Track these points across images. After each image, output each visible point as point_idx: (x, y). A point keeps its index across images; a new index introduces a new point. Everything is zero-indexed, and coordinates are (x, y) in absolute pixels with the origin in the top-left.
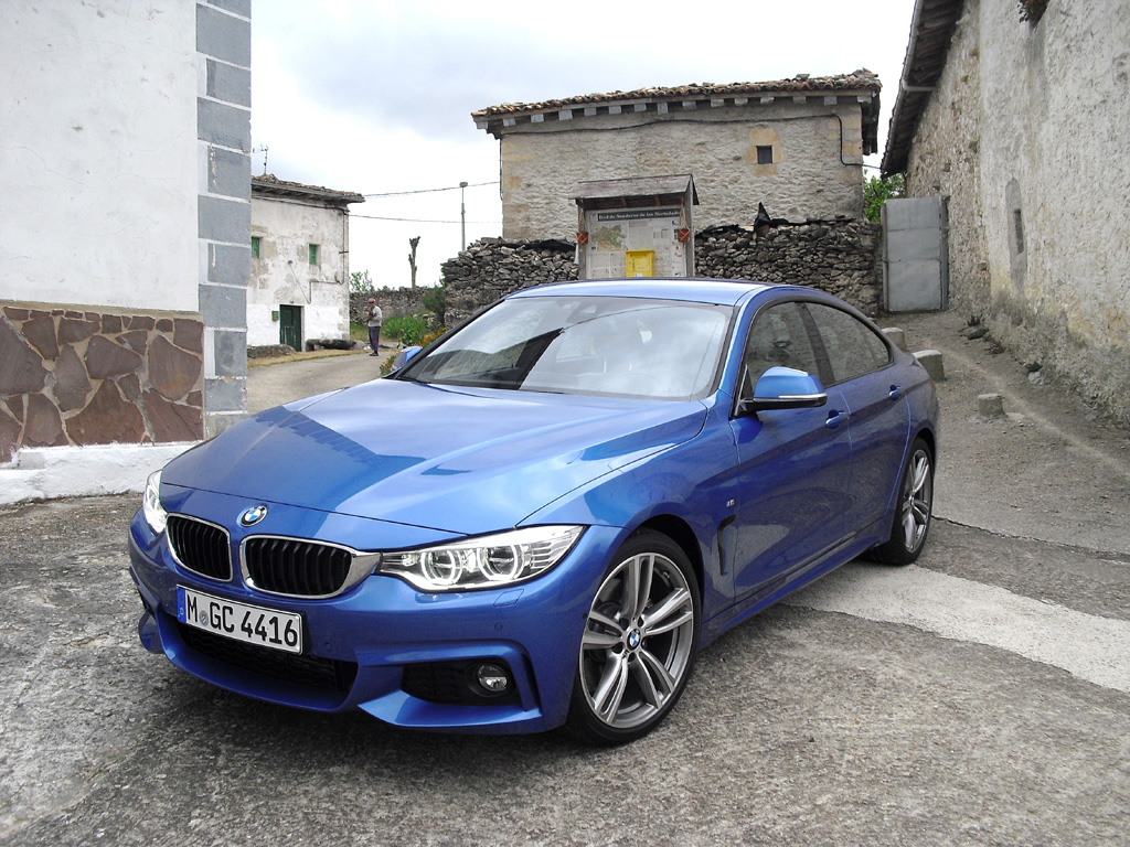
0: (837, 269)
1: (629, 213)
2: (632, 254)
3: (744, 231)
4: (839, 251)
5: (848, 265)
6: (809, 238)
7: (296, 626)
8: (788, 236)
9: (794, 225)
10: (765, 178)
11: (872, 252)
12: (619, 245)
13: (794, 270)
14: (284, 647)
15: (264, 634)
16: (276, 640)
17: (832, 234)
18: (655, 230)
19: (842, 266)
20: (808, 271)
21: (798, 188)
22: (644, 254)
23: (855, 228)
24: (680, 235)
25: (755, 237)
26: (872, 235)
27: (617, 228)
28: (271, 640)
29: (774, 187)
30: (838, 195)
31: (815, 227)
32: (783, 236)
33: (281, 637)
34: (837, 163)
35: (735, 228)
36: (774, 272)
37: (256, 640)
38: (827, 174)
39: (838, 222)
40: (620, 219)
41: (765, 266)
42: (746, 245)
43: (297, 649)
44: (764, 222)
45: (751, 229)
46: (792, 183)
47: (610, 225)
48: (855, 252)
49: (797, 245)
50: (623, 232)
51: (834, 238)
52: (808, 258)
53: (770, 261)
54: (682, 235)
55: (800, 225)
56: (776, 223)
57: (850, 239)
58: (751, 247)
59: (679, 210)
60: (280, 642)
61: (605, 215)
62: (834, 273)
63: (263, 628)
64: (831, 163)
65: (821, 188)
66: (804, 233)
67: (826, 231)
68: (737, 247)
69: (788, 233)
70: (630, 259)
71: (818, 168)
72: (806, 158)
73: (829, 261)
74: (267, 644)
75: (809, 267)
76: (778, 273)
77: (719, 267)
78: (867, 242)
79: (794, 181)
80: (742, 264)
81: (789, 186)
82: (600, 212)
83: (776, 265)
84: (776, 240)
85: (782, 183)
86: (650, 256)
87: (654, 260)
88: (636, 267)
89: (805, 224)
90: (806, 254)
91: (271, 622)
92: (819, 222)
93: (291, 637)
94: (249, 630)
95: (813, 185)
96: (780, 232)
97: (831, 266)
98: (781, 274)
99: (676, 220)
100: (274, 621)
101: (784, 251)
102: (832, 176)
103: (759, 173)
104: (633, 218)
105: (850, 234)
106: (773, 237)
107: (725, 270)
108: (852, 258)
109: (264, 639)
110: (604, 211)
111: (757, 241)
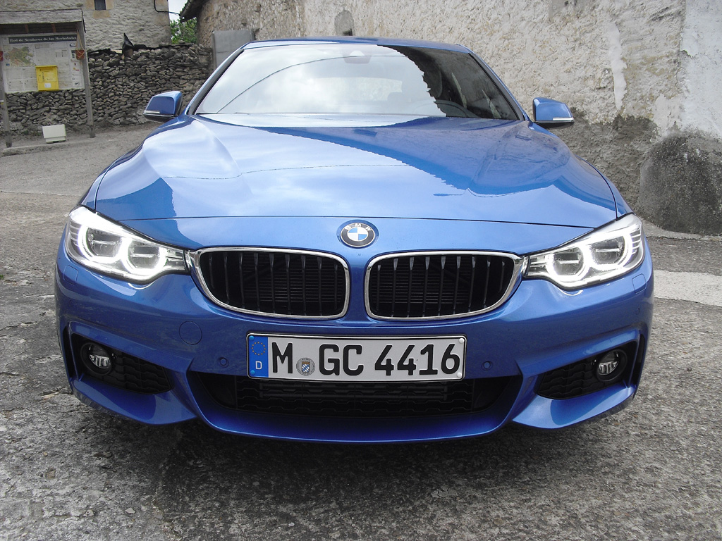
0: (183, 79)
1: (35, 38)
2: (41, 69)
3: (115, 53)
4: (184, 67)
5: (191, 77)
6: (162, 58)
7: (458, 351)
8: (147, 57)
9: (151, 49)
10: (101, 20)
11: (207, 67)
12: (28, 62)
13: (153, 80)
14: (441, 376)
15: (411, 368)
16: (430, 371)
17: (179, 55)
18: (57, 51)
19: (187, 77)
20: (164, 81)
21: (126, 28)
22: (51, 68)
23: (194, 51)
24: (78, 54)
25: (123, 57)
26: (206, 55)
27: (26, 49)
28: (422, 373)
29: (108, 27)
30: (154, 33)
31: (166, 50)
32: (144, 57)
33: (437, 365)
34: (152, 10)
35: (108, 51)
36: (139, 82)
37: (399, 376)
38: (146, 18)
39: (181, 46)
40: (27, 42)
41: (132, 78)
42: (117, 64)
43: (459, 374)
44: (128, 47)
45: (120, 52)
46: (121, 24)
47: (20, 46)
48: (195, 67)
49: (154, 63)
50: (31, 52)
51: (181, 58)
52: (162, 72)
53: (136, 75)
54: (79, 54)
55: (154, 49)
56: (137, 48)
57: (192, 58)
58: (121, 65)
59: (75, 36)
60: (435, 372)
61: (14, 38)
62: (182, 82)
63: (411, 361)
64: (148, 11)
65: (142, 27)
66: (159, 55)
67: (174, 53)
68: (110, 65)
69: (147, 55)
70: (39, 73)
71: (139, 14)
72: (130, 7)
73: (178, 74)
74: (416, 377)
75: (165, 78)
76: (142, 83)
77: (98, 80)
78: (203, 60)
79: (123, 23)
80: (115, 77)
81: (119, 26)
82: (10, 36)
83: (141, 78)
84: (139, 60)
85: (114, 24)
86: (55, 71)
87: (59, 73)
88: (46, 78)
89: (158, 48)
90: (161, 69)
91: (423, 352)
92: (167, 47)
93: (450, 364)
94: (389, 368)
95: (136, 26)
96: (141, 54)
97: (179, 77)
98: (144, 84)
99: (73, 43)
100: (429, 349)
101: (145, 68)
102: (149, 20)
103: (97, 17)
104: (38, 41)
105: (191, 55)
106: (136, 58)
107: (103, 82)
108: (194, 71)
109: (411, 373)
110: (14, 36)
111: (125, 60)
